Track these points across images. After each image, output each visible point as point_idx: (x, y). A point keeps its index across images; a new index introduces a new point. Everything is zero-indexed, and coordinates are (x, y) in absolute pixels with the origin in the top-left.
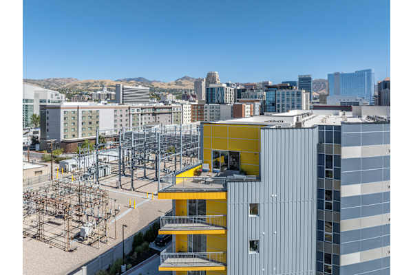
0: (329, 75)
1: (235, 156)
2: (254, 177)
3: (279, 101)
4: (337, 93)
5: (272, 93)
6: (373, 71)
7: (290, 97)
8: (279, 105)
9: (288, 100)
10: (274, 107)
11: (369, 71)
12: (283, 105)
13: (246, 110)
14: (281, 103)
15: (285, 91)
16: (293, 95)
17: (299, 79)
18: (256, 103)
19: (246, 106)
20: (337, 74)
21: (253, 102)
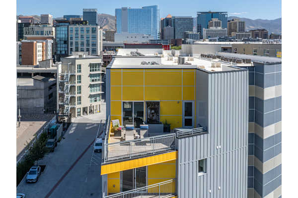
0: (117, 10)
1: (154, 107)
2: (200, 129)
3: (71, 38)
4: (125, 30)
5: (64, 29)
6: (158, 8)
7: (85, 33)
8: (72, 43)
9: (82, 37)
10: (66, 45)
11: (155, 7)
12: (77, 43)
13: (38, 49)
14: (74, 41)
15: (79, 27)
16: (88, 31)
17: (84, 12)
18: (49, 40)
19: (38, 44)
20: (124, 9)
21: (45, 39)
